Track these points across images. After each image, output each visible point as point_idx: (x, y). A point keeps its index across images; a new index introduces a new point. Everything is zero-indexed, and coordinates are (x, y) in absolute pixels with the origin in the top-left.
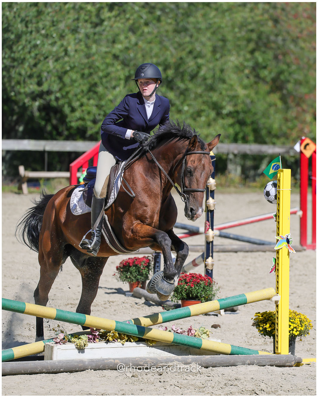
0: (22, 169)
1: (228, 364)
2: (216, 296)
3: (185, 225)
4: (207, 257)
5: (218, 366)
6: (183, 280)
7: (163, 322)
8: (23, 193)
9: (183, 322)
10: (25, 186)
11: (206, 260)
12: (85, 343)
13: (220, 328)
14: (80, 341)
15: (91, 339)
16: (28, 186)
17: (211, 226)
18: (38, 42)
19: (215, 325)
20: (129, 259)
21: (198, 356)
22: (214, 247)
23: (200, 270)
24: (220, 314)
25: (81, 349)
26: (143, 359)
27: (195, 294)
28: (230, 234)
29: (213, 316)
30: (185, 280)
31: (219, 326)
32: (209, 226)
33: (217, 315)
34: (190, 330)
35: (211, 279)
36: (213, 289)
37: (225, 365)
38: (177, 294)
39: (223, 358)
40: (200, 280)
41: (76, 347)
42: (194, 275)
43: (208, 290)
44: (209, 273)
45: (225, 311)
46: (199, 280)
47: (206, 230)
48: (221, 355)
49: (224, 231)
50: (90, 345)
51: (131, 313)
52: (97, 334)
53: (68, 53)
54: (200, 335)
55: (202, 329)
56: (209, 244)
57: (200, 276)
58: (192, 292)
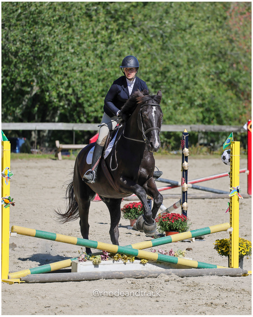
0: (57, 143)
1: (197, 275)
2: (189, 229)
3: (168, 180)
4: (183, 202)
5: (190, 276)
6: (166, 218)
7: (153, 246)
8: (58, 159)
9: (167, 247)
10: (60, 154)
11: (182, 204)
12: (99, 261)
13: (192, 250)
14: (96, 259)
15: (103, 258)
16: (62, 154)
17: (186, 181)
18: (69, 58)
19: (189, 248)
20: (130, 203)
21: (176, 270)
22: (188, 195)
23: (178, 211)
24: (192, 241)
25: (96, 265)
26: (139, 271)
27: (175, 228)
28: (200, 187)
29: (187, 242)
30: (168, 218)
31: (191, 249)
32: (184, 181)
33: (190, 242)
34: (171, 252)
35: (186, 217)
36: (187, 224)
37: (195, 275)
38: (163, 227)
39: (193, 271)
40: (179, 218)
41: (93, 264)
42: (174, 214)
43: (184, 224)
44: (184, 213)
45: (196, 239)
46: (177, 218)
47: (183, 183)
48: (193, 269)
49: (195, 184)
50: (103, 262)
51: (131, 241)
52: (107, 255)
53: (89, 65)
54: (178, 255)
55: (179, 251)
56: (184, 194)
57: (178, 215)
58: (173, 226)
